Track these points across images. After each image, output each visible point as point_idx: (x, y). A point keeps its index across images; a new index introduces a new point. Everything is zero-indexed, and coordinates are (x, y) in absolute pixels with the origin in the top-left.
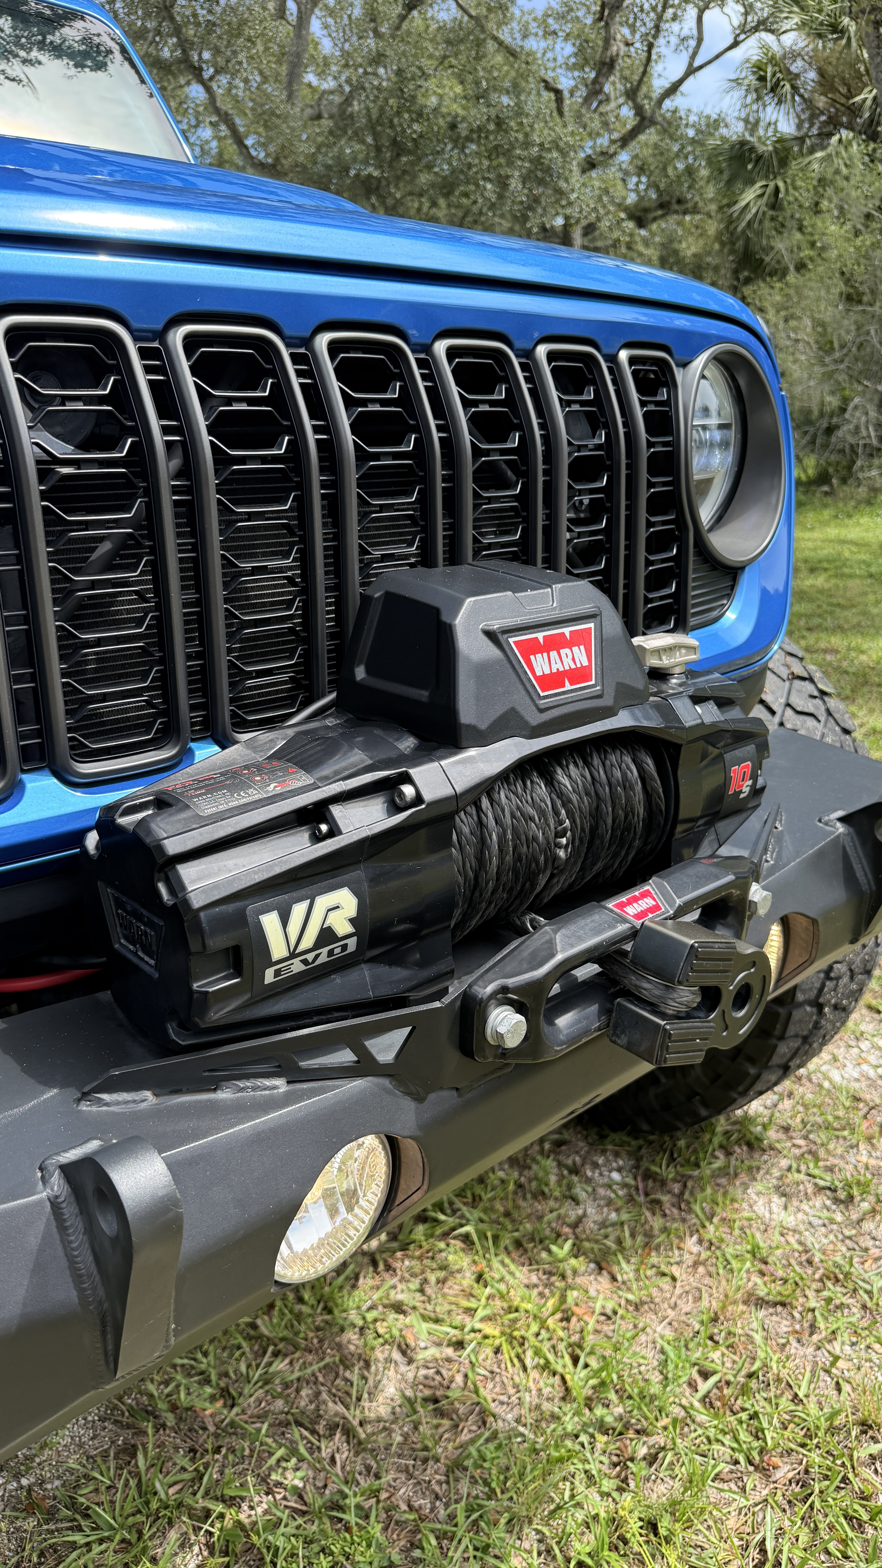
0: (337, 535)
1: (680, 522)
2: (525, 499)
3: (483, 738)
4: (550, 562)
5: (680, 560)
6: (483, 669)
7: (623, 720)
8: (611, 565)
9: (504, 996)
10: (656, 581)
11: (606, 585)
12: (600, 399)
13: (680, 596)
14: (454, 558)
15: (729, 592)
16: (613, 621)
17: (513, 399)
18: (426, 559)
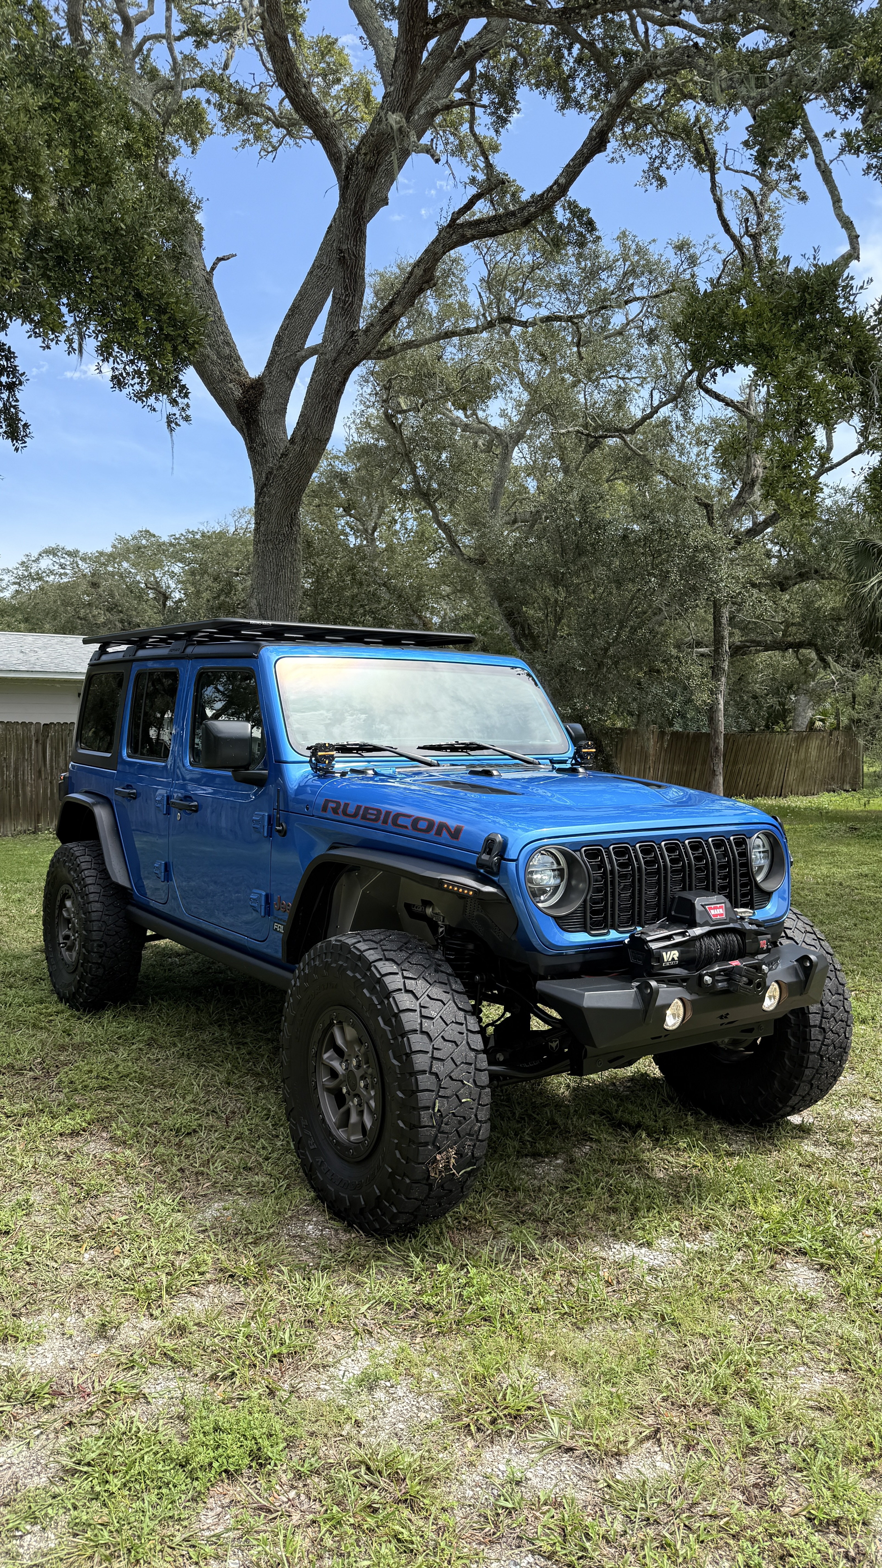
0: (666, 884)
1: (750, 880)
2: (707, 875)
3: (701, 926)
4: (714, 891)
5: (751, 889)
6: (701, 912)
7: (731, 925)
8: (730, 892)
9: (707, 974)
10: (744, 895)
11: (728, 897)
12: (726, 850)
13: (752, 899)
14: (690, 889)
15: (768, 900)
16: (729, 904)
17: (704, 852)
18: (684, 889)
